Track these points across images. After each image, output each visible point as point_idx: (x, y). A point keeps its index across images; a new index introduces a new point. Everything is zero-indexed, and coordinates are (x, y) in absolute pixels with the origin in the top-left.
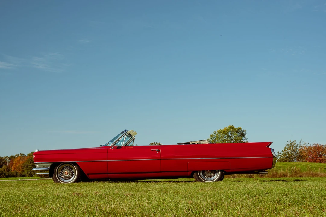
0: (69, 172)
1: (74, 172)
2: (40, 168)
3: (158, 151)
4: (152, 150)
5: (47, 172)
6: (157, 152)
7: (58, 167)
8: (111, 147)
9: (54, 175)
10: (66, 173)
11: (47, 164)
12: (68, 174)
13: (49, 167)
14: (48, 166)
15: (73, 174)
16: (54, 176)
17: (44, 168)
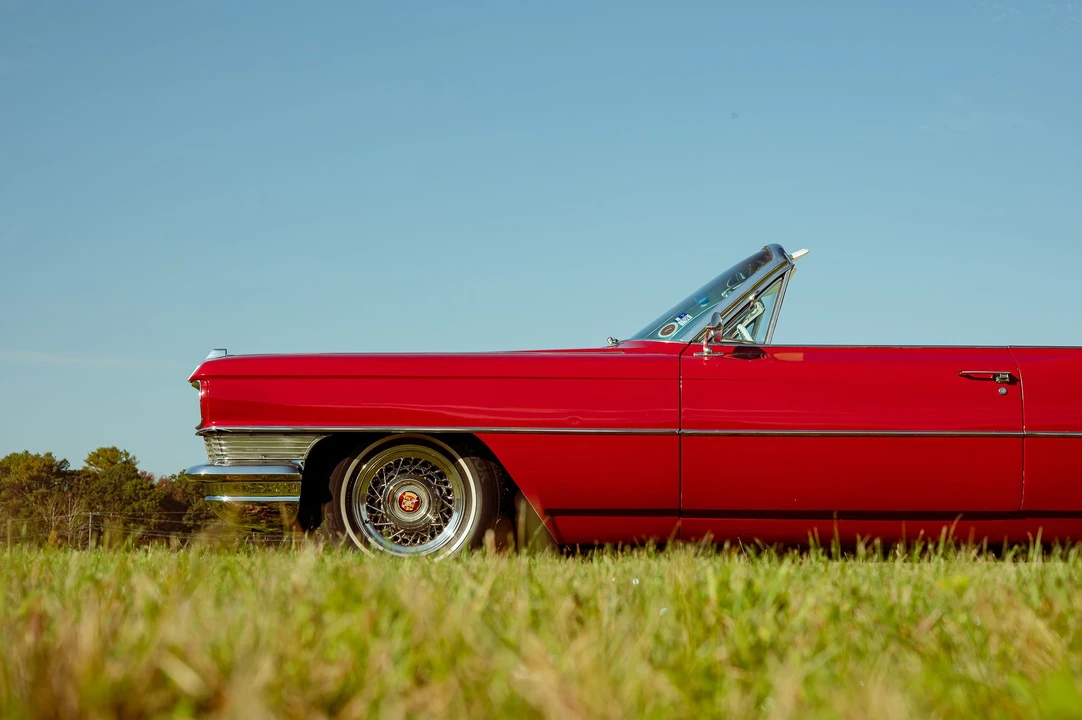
0: (423, 495)
1: (457, 495)
2: (239, 463)
3: (1003, 383)
4: (967, 376)
5: (289, 493)
6: (1003, 391)
7: (355, 462)
8: (700, 349)
9: (331, 510)
10: (408, 504)
11: (287, 440)
12: (417, 505)
13: (300, 462)
14: (295, 449)
15: (450, 512)
16: (327, 515)
17: (265, 463)
